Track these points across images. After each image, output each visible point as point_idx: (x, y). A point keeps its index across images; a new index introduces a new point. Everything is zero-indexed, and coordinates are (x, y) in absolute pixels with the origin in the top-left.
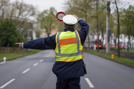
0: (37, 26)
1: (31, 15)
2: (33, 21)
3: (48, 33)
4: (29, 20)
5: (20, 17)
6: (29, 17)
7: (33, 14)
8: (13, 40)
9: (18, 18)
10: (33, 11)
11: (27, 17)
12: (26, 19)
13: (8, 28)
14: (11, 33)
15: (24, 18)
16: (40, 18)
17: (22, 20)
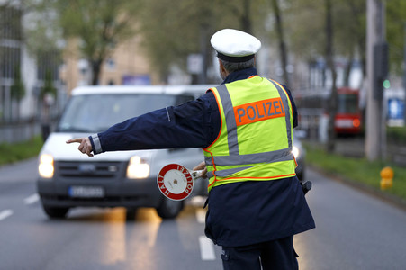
3: (96, 55)
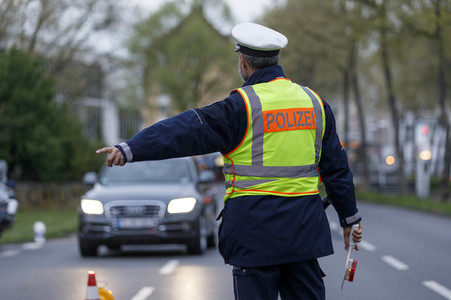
0: (127, 79)
1: (97, 28)
2: (109, 56)
4: (88, 50)
5: (47, 36)
6: (86, 38)
7: (109, 23)
8: (43, 148)
9: (33, 41)
10: (111, 8)
11: (80, 35)
12: (73, 49)
13: (20, 93)
14: (31, 116)
15: (63, 41)
16: (145, 42)
17: (53, 53)
